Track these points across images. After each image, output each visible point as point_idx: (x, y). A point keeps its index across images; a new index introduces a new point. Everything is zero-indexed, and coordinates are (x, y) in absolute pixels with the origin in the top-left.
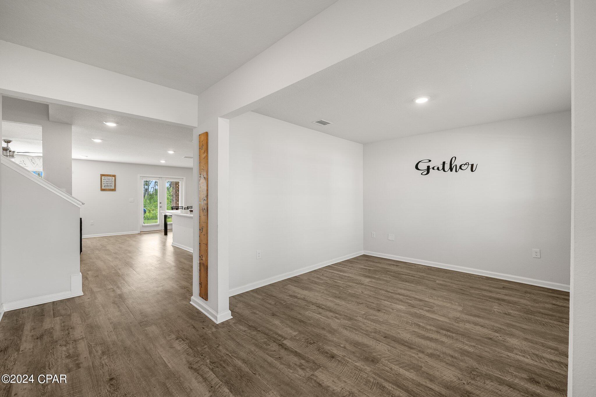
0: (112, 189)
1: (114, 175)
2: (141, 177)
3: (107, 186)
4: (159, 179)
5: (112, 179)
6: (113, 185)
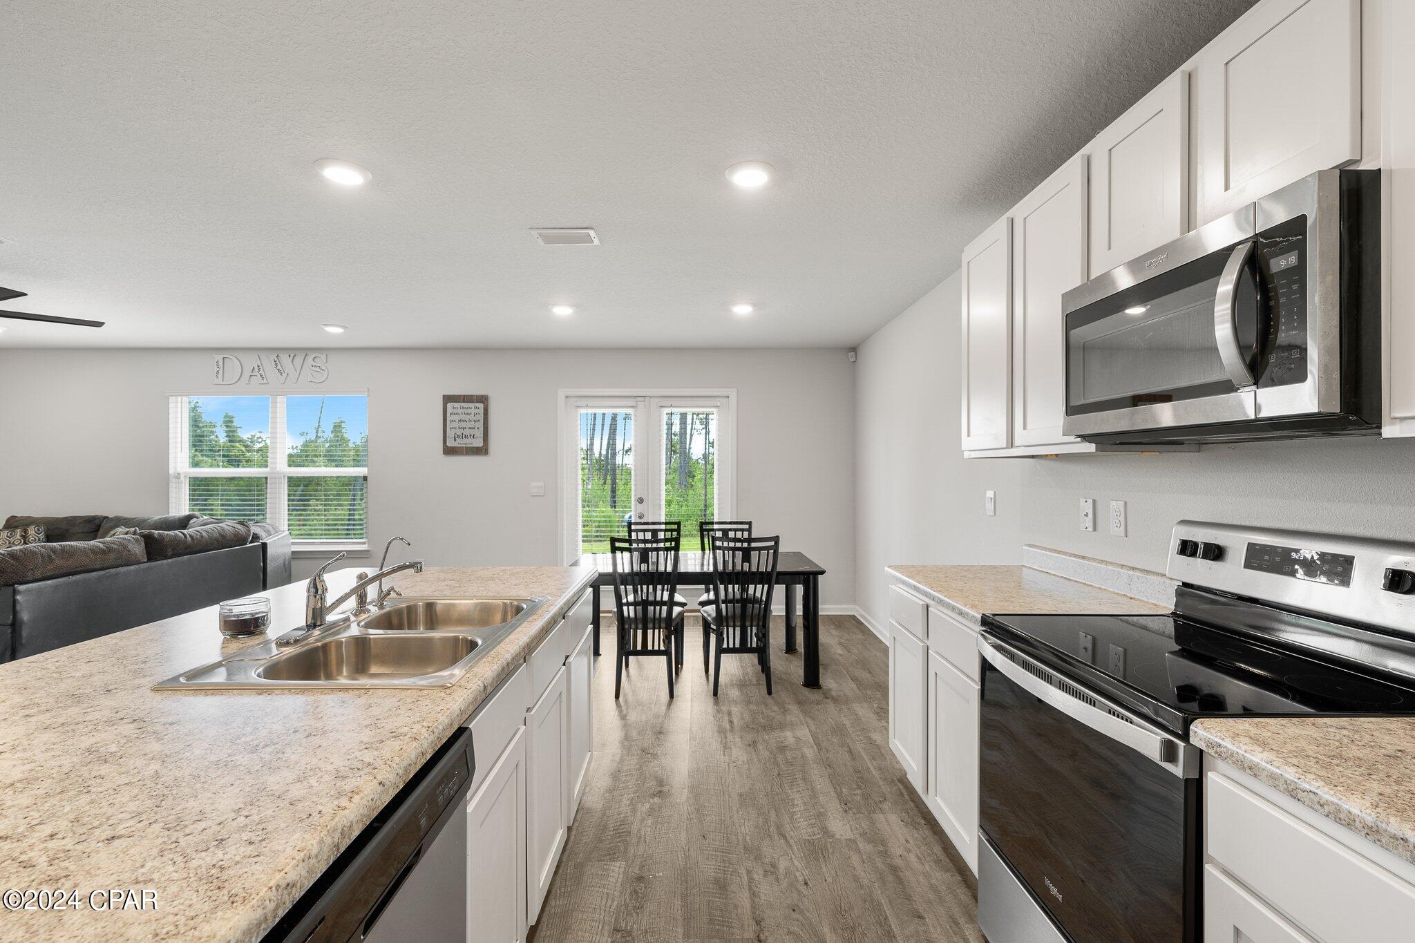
0: (477, 448)
1: (482, 396)
2: (568, 399)
3: (463, 436)
4: (635, 405)
5: (477, 411)
6: (480, 433)
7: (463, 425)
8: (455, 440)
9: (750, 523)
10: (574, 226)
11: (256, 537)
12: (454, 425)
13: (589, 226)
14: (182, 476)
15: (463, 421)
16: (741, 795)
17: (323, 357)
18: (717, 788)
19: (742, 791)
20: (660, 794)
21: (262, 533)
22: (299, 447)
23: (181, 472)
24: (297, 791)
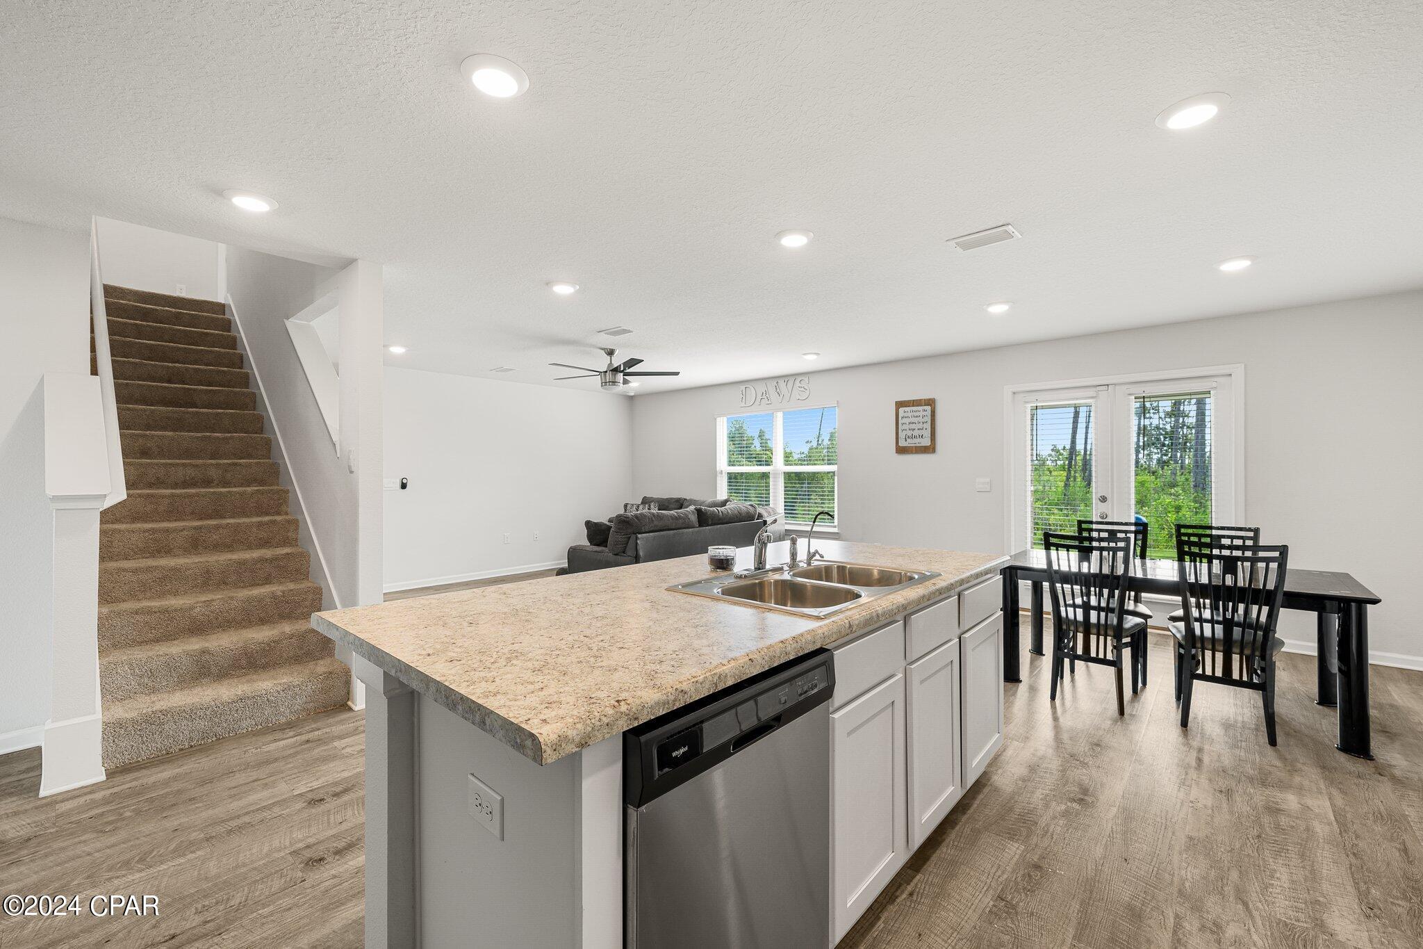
0: (926, 447)
1: (930, 399)
2: (1016, 396)
3: (913, 437)
4: (1095, 395)
5: (925, 413)
6: (927, 433)
7: (913, 426)
8: (906, 441)
9: (1256, 531)
10: (990, 227)
11: (760, 516)
12: (905, 427)
13: (1005, 223)
14: (723, 472)
15: (913, 423)
16: (1191, 838)
17: (806, 379)
18: (1158, 819)
19: (1194, 834)
20: (1081, 801)
21: (765, 514)
22: (806, 452)
23: (723, 469)
24: (705, 650)
